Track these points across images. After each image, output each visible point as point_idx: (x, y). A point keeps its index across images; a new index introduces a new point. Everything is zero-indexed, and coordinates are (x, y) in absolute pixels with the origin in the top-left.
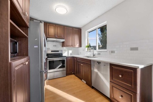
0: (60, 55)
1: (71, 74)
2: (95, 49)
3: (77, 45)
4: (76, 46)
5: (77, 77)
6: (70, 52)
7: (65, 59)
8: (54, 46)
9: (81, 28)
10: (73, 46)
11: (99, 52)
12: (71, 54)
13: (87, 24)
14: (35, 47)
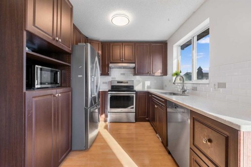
0: (130, 88)
1: (144, 120)
2: (190, 79)
3: (159, 72)
4: (156, 74)
5: (151, 128)
6: (148, 83)
7: (135, 95)
8: (122, 74)
9: (166, 41)
10: (150, 73)
11: (195, 85)
12: (148, 87)
13: (177, 31)
14: (79, 76)
